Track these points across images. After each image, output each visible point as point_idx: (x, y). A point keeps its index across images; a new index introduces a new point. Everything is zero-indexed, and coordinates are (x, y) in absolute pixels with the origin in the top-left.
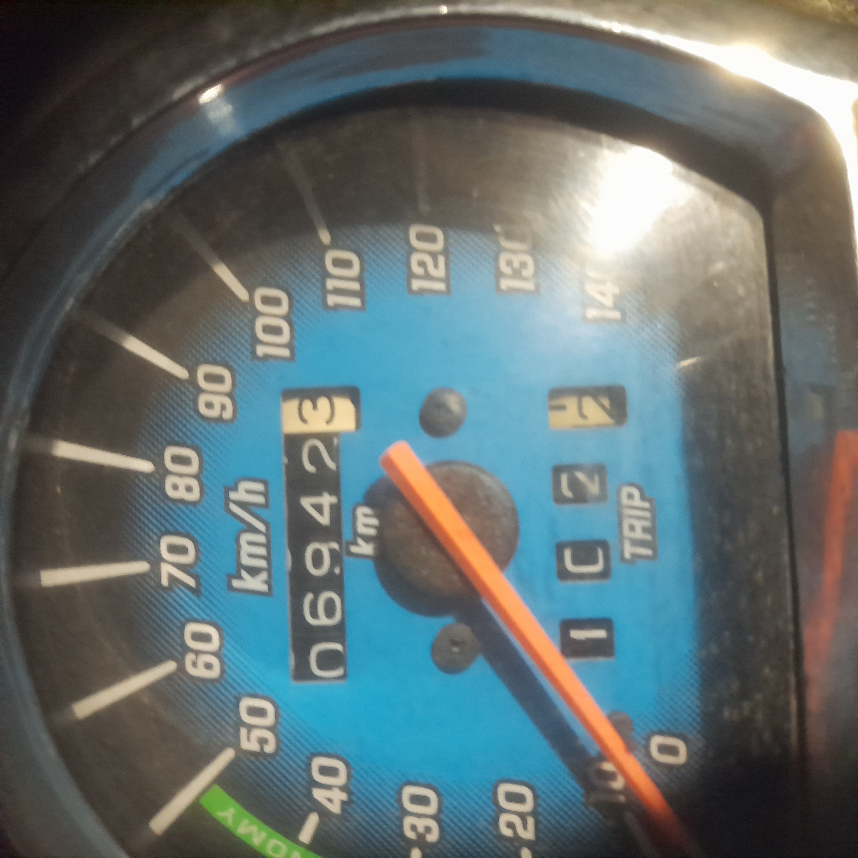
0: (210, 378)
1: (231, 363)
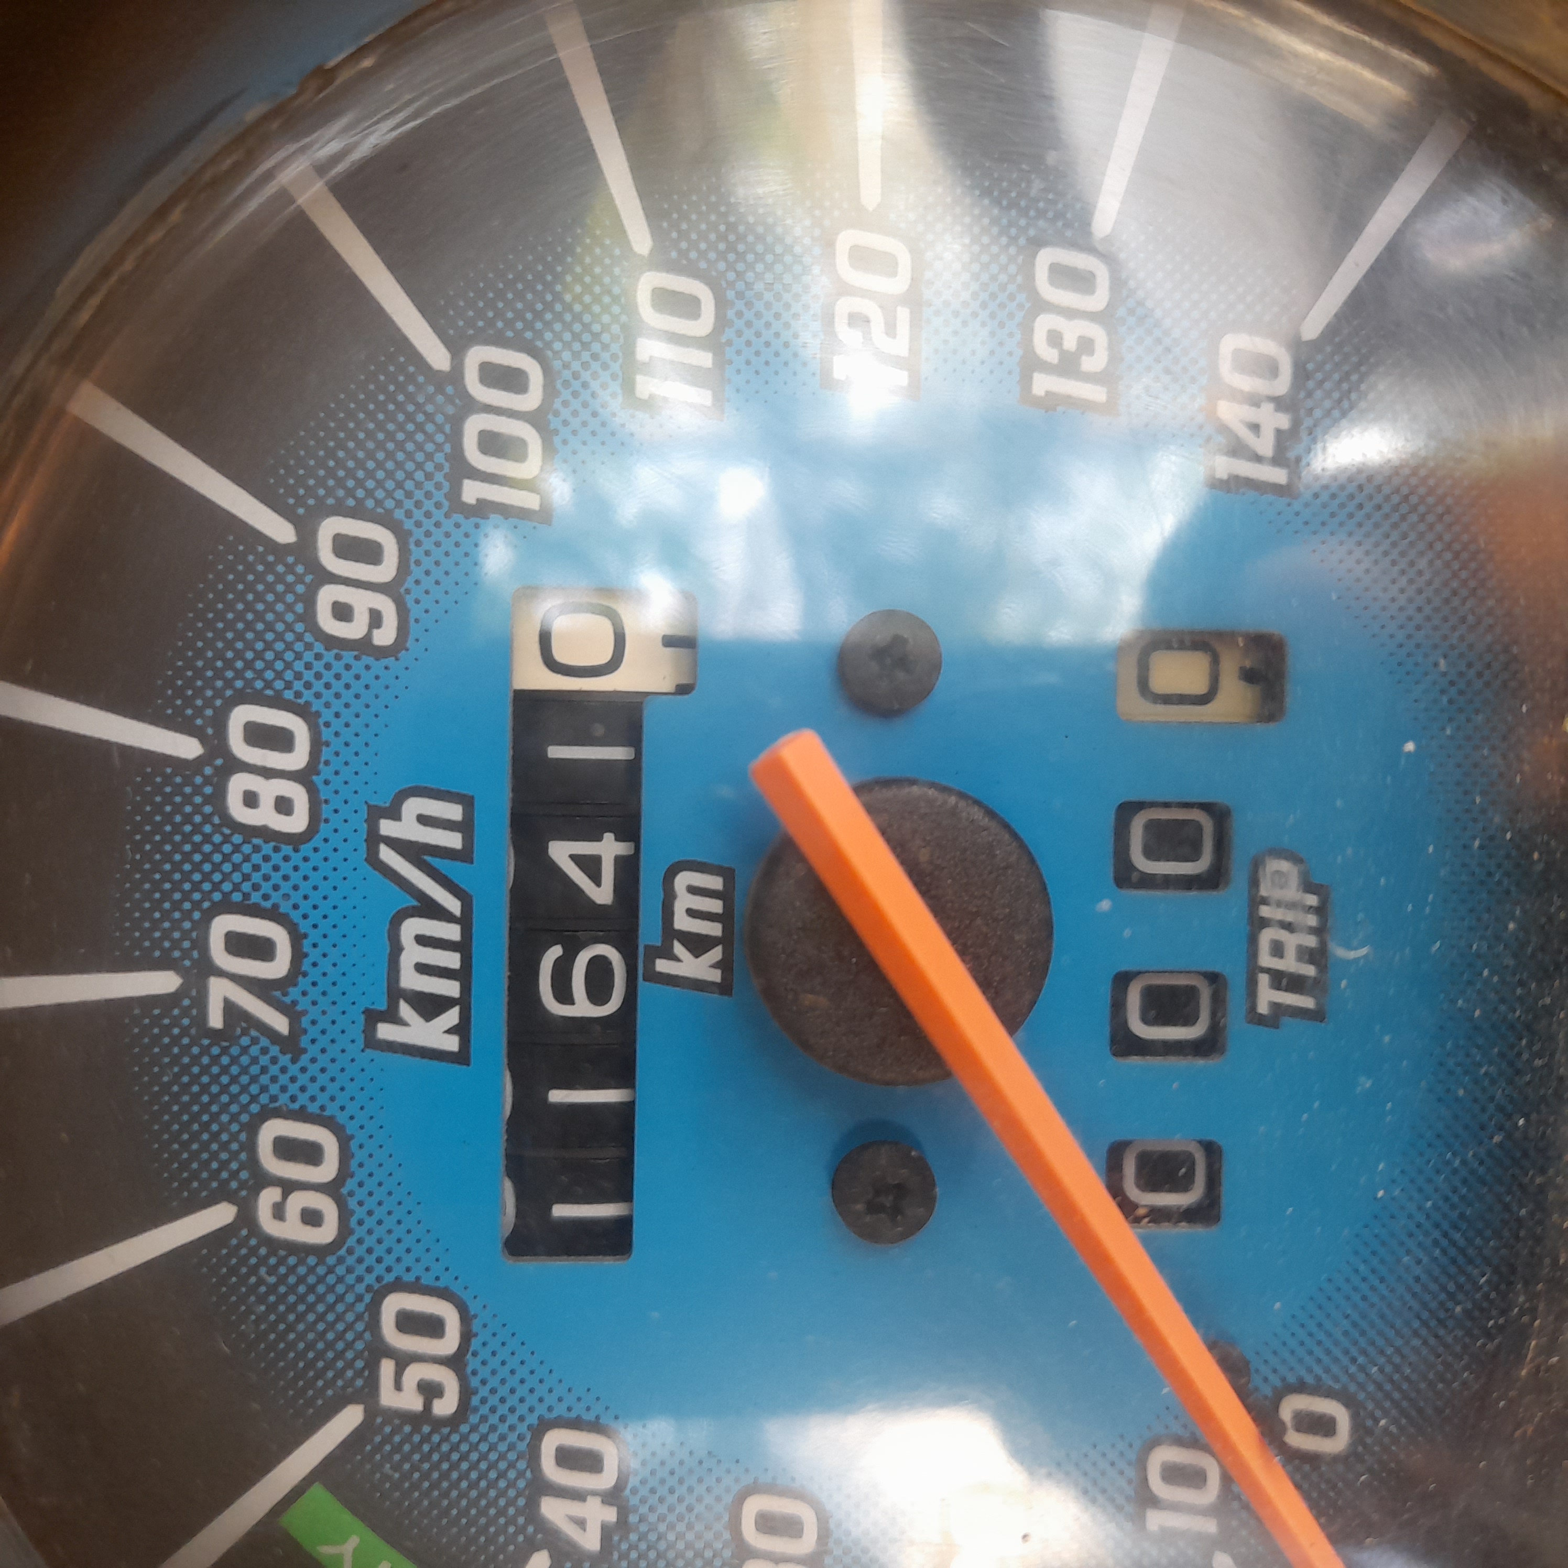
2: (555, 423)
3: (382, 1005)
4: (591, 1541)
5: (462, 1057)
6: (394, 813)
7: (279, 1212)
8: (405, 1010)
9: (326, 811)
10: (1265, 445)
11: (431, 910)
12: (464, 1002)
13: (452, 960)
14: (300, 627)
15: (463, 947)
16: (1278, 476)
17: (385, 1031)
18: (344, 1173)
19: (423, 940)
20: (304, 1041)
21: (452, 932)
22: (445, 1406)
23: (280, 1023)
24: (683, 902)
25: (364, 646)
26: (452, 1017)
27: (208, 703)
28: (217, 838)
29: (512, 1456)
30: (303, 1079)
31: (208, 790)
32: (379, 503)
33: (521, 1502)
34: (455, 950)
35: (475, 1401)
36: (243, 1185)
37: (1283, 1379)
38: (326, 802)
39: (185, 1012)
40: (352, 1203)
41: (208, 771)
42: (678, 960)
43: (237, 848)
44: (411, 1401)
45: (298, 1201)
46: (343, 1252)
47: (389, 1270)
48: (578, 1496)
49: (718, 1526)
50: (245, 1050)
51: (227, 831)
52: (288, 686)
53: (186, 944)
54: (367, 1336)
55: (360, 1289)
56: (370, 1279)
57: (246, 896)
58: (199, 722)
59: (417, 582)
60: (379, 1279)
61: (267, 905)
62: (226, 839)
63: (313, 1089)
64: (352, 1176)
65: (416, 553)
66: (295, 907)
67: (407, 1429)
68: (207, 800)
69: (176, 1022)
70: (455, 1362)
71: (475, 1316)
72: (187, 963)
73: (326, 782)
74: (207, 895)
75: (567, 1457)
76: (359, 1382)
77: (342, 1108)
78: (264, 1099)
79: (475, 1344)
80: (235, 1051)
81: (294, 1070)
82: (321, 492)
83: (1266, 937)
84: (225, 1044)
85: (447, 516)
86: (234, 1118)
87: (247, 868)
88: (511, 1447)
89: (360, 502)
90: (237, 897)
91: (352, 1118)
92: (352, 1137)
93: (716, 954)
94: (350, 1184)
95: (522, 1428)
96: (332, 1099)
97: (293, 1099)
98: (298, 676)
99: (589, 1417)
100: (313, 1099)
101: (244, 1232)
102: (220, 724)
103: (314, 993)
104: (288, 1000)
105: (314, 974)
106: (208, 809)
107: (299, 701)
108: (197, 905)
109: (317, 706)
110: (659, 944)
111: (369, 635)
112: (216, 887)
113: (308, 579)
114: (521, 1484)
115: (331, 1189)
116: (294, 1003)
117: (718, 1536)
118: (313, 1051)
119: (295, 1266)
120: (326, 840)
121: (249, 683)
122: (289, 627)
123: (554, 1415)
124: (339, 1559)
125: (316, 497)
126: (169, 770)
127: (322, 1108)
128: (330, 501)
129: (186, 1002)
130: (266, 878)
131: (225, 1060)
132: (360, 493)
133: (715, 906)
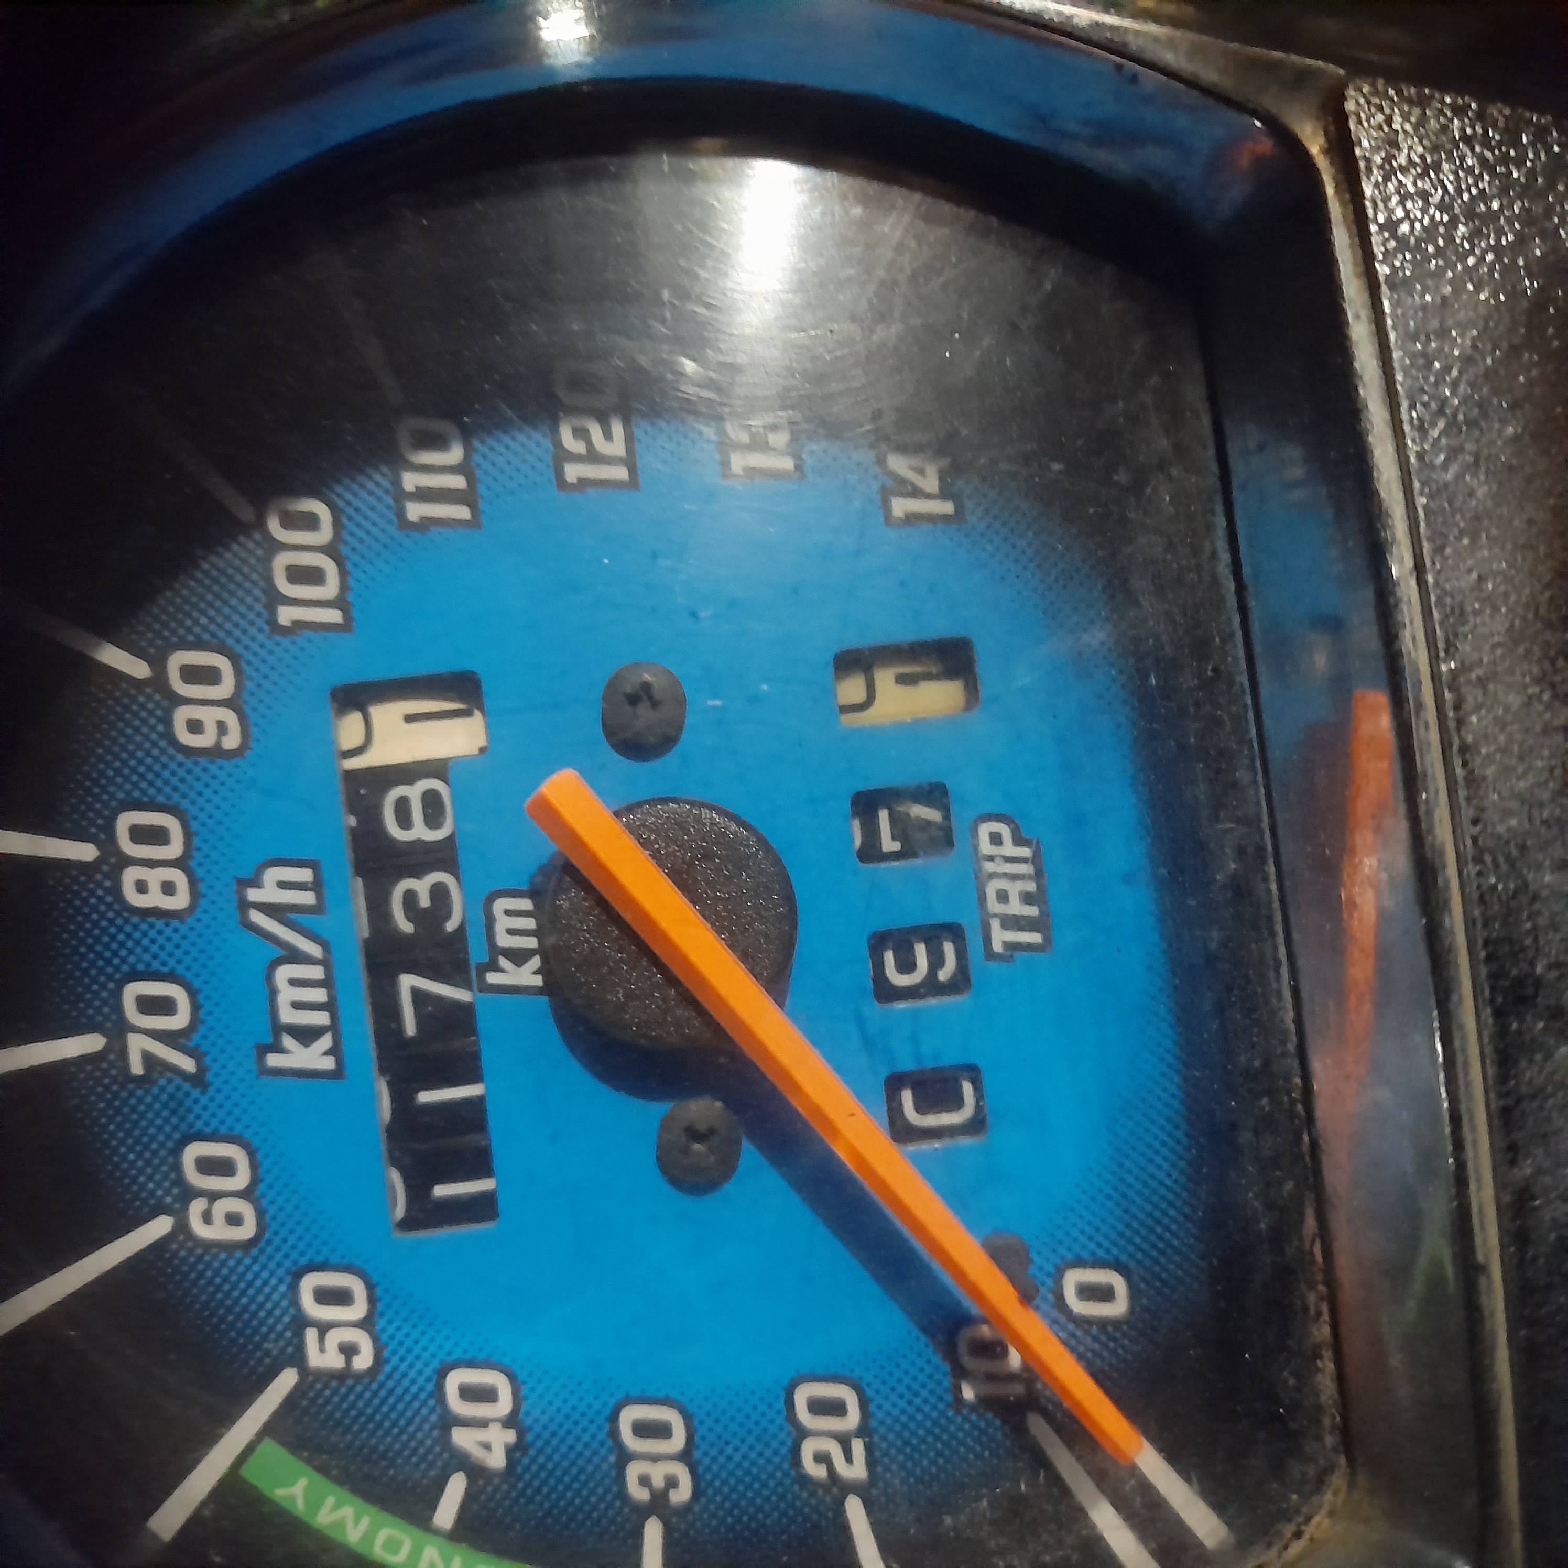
0: (192, 674)
1: (230, 642)
2: (344, 550)
3: (269, 1040)
4: (497, 1460)
5: (337, 1074)
6: (256, 882)
7: (207, 1218)
8: (288, 1041)
9: (202, 888)
10: (931, 483)
11: (296, 957)
12: (334, 1028)
13: (319, 995)
14: (163, 743)
15: (327, 983)
16: (947, 507)
17: (273, 1060)
18: (255, 1180)
19: (294, 982)
20: (209, 1076)
21: (317, 973)
22: (363, 1361)
23: (187, 1064)
24: (502, 923)
25: (216, 752)
26: (326, 1042)
27: (99, 814)
28: (119, 921)
29: (423, 1396)
30: (212, 1107)
31: (107, 884)
32: (214, 635)
33: (435, 1433)
34: (322, 987)
35: (386, 1353)
36: (176, 1199)
37: (1062, 1258)
38: (202, 880)
39: (112, 1065)
40: (264, 1203)
41: (105, 868)
42: (502, 971)
43: (136, 927)
44: (332, 1360)
45: (222, 1207)
46: (262, 1244)
47: (302, 1254)
48: (483, 1423)
49: (602, 1436)
50: (163, 1089)
51: (126, 914)
52: (159, 790)
53: (106, 1010)
54: (292, 1311)
55: (281, 1272)
56: (288, 1264)
57: (148, 965)
58: (93, 830)
59: (252, 694)
60: (295, 1263)
61: (165, 970)
62: (127, 921)
63: (221, 1114)
64: (261, 1181)
65: (247, 669)
66: (188, 968)
67: (334, 1384)
68: (108, 891)
69: (105, 1073)
70: (365, 1324)
71: (377, 1284)
72: (108, 1025)
73: (200, 865)
74: (117, 969)
75: (468, 1393)
76: (290, 1350)
77: (247, 1127)
78: (183, 1127)
79: (380, 1306)
80: (155, 1090)
81: (204, 1100)
82: (166, 633)
83: (991, 889)
84: (147, 1086)
85: (269, 637)
86: (162, 1145)
87: (145, 942)
88: (421, 1389)
89: (198, 637)
90: (141, 967)
91: (256, 1133)
92: (258, 1149)
93: (535, 962)
94: (262, 1188)
95: (428, 1372)
96: (238, 1120)
97: (207, 1124)
98: (166, 782)
99: (482, 1356)
100: (222, 1122)
101: (181, 1238)
102: (109, 830)
103: (212, 1036)
104: (191, 1044)
105: (210, 1020)
106: (109, 899)
107: (169, 803)
108: (110, 978)
109: (185, 804)
110: (487, 960)
111: (218, 744)
112: (124, 960)
113: (165, 703)
114: (434, 1418)
115: (245, 1194)
116: (197, 1047)
117: (602, 1444)
118: (217, 1083)
119: (226, 1260)
120: (206, 911)
121: (128, 793)
122: (154, 744)
123: (453, 1357)
124: (292, 1498)
125: (165, 639)
126: (74, 872)
127: (231, 1128)
128: (175, 640)
129: (112, 1057)
130: (162, 948)
131: (148, 1099)
132: (197, 630)
133: (530, 923)
